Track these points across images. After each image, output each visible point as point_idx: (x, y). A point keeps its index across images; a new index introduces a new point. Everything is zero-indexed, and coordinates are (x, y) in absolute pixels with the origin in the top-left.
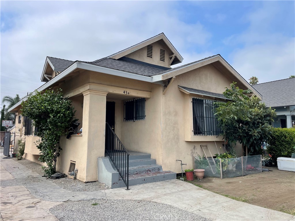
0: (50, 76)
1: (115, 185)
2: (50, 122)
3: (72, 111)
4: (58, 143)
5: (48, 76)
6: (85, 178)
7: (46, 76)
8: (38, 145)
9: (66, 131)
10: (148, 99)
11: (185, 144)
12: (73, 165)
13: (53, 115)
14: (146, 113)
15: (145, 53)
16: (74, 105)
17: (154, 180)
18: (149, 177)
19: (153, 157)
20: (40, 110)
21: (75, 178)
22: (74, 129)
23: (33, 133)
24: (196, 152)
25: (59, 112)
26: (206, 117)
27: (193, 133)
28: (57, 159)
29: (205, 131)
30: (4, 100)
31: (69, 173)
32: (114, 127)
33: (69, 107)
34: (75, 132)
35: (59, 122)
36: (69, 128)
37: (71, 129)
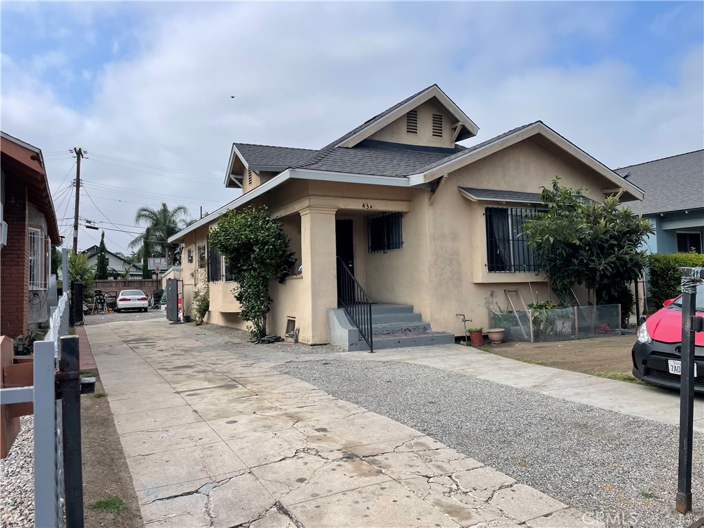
0: (240, 177)
1: (353, 347)
2: (255, 258)
3: (284, 241)
4: (267, 290)
5: (237, 177)
6: (311, 339)
7: (232, 177)
8: (236, 295)
9: (277, 273)
10: (406, 213)
11: (473, 288)
12: (291, 323)
13: (258, 248)
14: (405, 238)
15: (404, 127)
16: (288, 231)
17: (415, 343)
18: (407, 339)
19: (416, 311)
20: (239, 240)
21: (296, 341)
22: (289, 268)
23: (224, 277)
24: (495, 301)
25: (266, 243)
26: (513, 240)
27: (486, 269)
28: (267, 315)
29: (510, 266)
30: (139, 216)
31: (287, 335)
32: (353, 264)
33: (279, 233)
34: (290, 273)
35: (268, 258)
36: (281, 266)
37: (285, 269)
